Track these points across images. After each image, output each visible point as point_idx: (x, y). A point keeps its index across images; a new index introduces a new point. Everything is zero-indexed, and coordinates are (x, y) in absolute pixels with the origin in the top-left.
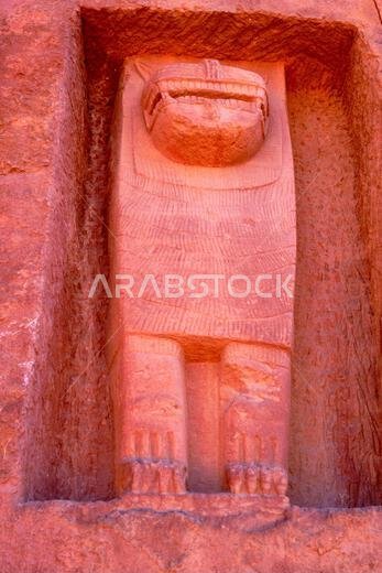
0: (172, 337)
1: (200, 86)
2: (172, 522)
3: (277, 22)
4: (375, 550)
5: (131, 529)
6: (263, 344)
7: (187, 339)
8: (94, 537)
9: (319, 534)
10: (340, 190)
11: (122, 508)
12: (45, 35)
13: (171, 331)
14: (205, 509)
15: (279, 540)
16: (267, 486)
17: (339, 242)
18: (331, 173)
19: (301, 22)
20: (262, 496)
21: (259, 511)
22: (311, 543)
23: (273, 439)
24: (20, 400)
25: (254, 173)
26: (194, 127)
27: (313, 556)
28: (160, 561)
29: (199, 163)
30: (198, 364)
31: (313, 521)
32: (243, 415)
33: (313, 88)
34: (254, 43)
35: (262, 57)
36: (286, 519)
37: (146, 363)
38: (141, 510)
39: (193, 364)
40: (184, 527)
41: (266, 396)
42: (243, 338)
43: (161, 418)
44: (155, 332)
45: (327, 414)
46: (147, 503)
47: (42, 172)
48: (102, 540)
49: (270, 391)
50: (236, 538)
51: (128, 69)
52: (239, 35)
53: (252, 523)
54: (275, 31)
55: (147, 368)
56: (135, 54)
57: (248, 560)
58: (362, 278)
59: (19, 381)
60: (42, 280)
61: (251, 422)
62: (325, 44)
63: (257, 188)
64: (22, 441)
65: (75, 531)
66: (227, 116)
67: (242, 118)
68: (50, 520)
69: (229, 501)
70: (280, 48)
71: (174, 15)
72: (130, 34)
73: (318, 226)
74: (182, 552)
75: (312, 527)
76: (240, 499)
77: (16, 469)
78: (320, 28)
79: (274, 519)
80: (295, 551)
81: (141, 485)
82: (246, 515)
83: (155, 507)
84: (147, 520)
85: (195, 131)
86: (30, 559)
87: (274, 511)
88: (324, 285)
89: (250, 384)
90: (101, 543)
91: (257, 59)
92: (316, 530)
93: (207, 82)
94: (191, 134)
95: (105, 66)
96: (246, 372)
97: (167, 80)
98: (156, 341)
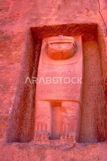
0: (48, 100)
1: (58, 41)
2: (43, 148)
3: (78, 25)
4: (99, 155)
5: (32, 150)
6: (71, 101)
7: (52, 100)
8: (22, 152)
9: (83, 150)
10: (96, 64)
11: (31, 144)
12: (21, 34)
13: (48, 99)
14: (52, 144)
15: (72, 152)
16: (70, 137)
17: (96, 76)
18: (94, 60)
19: (84, 24)
20: (68, 140)
21: (67, 144)
22: (81, 153)
23: (74, 125)
24: (8, 117)
25: (72, 60)
26: (56, 50)
27: (81, 156)
28: (39, 158)
29: (58, 59)
30: (55, 107)
31: (82, 147)
32: (66, 119)
33: (90, 41)
34: (73, 31)
35: (76, 35)
36: (74, 146)
37: (41, 107)
38: (35, 145)
39: (54, 107)
40: (46, 149)
41: (72, 114)
42: (66, 99)
43: (44, 121)
44: (44, 99)
45: (92, 120)
46: (37, 143)
47: (18, 64)
48: (24, 153)
49: (73, 113)
50: (60, 152)
51: (43, 41)
52: (69, 30)
53: (65, 147)
54: (78, 28)
55: (41, 108)
56: (45, 37)
57: (63, 158)
58: (102, 84)
59: (8, 113)
60: (16, 88)
61: (68, 121)
62: (90, 29)
63: (73, 64)
64: (7, 127)
65: (18, 150)
66: (64, 47)
67: (68, 47)
68: (12, 148)
69: (59, 142)
70: (80, 32)
71: (52, 26)
72: (43, 32)
73: (91, 73)
74: (45, 155)
75: (81, 148)
76: (62, 141)
77: (5, 135)
78: (88, 25)
79: (71, 146)
80: (76, 155)
81: (36, 138)
82: (63, 145)
83: (39, 144)
84: (37, 147)
85: (56, 51)
86: (6, 158)
87: (71, 144)
88: (92, 87)
89: (68, 111)
90: (24, 154)
91: (75, 35)
92: (82, 149)
93: (60, 40)
94: (55, 52)
95: (39, 41)
96: (67, 108)
97: (50, 41)
98: (44, 102)
